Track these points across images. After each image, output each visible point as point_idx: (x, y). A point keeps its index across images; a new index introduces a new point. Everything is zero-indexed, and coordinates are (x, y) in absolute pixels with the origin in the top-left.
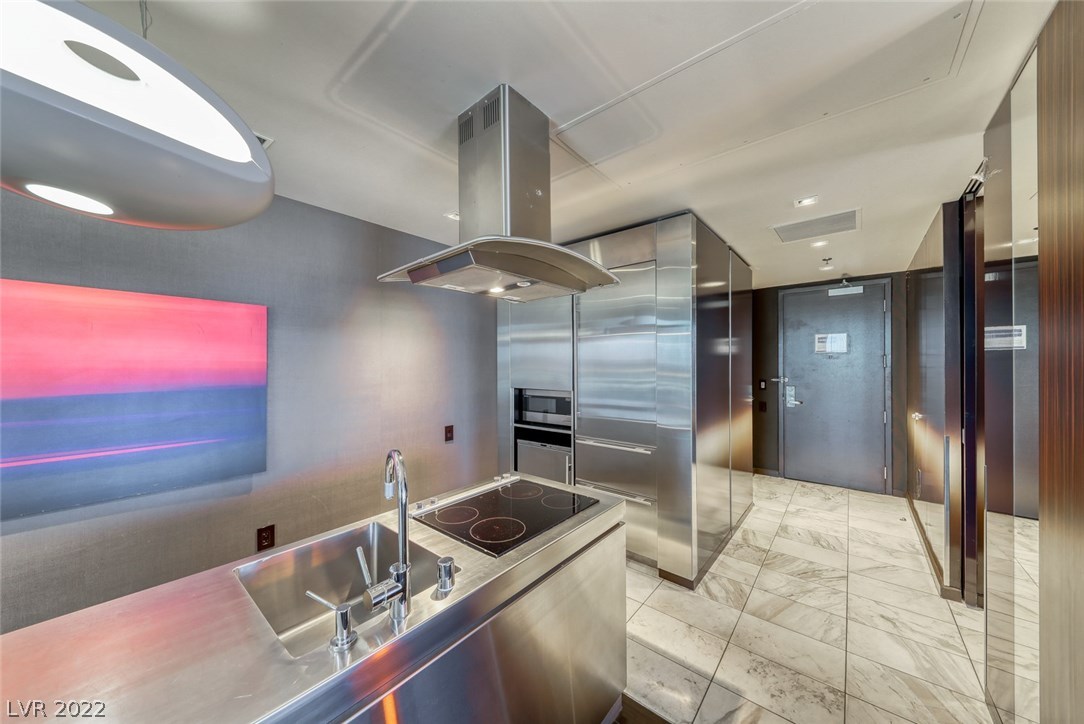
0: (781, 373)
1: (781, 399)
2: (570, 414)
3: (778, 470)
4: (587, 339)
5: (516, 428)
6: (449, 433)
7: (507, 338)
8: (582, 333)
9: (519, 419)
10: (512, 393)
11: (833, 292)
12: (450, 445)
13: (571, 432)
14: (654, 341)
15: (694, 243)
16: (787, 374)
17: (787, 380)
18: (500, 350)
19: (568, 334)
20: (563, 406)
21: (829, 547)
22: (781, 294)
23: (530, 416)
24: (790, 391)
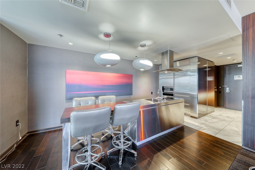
0: (225, 84)
1: (225, 91)
2: (173, 91)
3: (224, 107)
4: (177, 78)
5: (163, 93)
6: (152, 93)
7: (161, 78)
8: (175, 76)
9: (163, 92)
10: (162, 87)
11: (239, 66)
12: (152, 95)
13: (173, 94)
14: (190, 78)
15: (198, 60)
16: (227, 84)
17: (227, 86)
18: (160, 80)
19: (173, 77)
20: (172, 89)
21: (230, 118)
22: (225, 67)
23: (165, 91)
24: (228, 89)
